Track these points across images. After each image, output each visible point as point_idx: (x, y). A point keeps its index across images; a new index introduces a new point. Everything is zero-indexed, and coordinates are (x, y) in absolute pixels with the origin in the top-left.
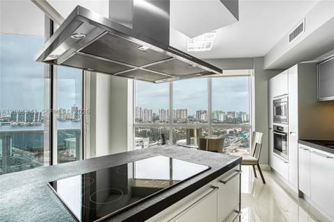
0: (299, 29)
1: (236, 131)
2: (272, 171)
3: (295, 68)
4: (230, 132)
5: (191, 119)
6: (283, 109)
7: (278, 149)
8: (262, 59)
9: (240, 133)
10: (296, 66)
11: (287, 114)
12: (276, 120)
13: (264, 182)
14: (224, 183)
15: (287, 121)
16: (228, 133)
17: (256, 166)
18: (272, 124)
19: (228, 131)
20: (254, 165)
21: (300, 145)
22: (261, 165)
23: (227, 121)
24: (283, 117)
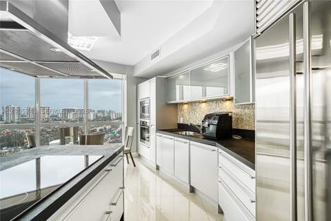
0: (156, 54)
1: (105, 129)
2: (139, 156)
3: (154, 79)
4: (100, 130)
5: (55, 118)
6: (146, 109)
7: (143, 138)
8: (132, 68)
9: (110, 130)
10: (155, 78)
11: (149, 112)
12: (142, 116)
13: (135, 166)
14: (115, 166)
15: (149, 117)
16: (98, 131)
17: (129, 155)
18: (139, 120)
19: (98, 129)
20: (127, 154)
21: (157, 134)
22: (132, 154)
23: (97, 119)
24: (146, 114)
